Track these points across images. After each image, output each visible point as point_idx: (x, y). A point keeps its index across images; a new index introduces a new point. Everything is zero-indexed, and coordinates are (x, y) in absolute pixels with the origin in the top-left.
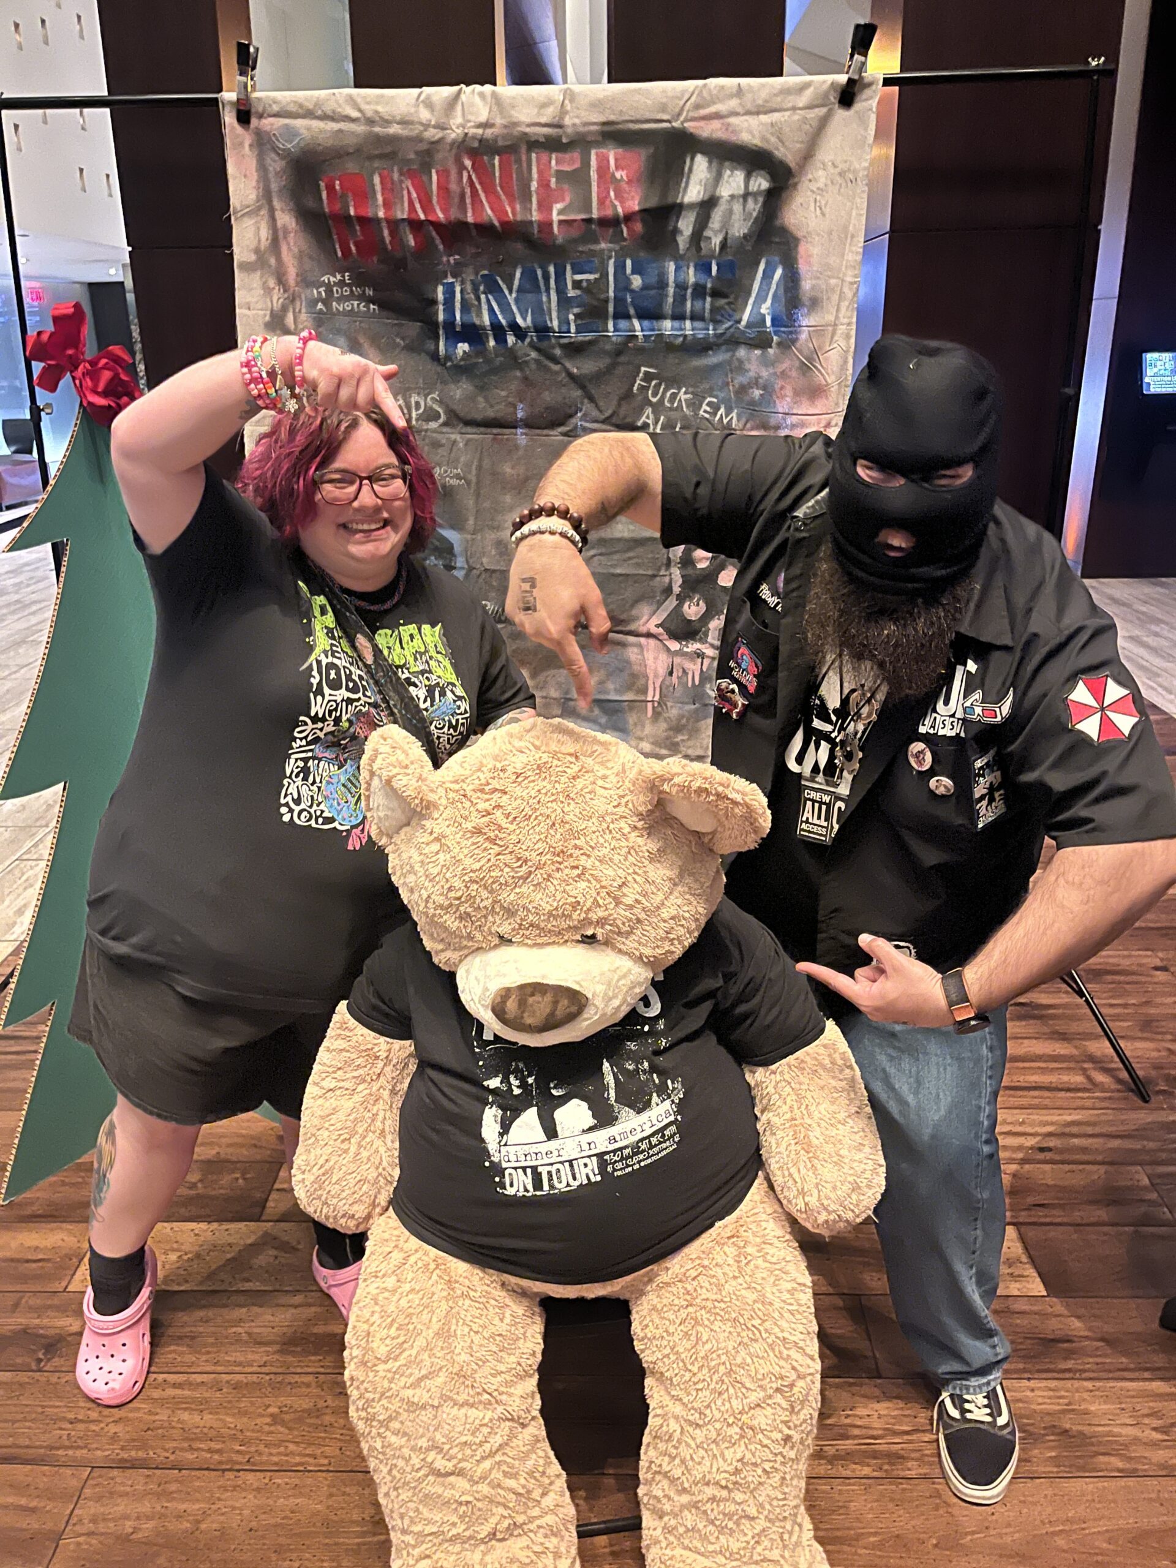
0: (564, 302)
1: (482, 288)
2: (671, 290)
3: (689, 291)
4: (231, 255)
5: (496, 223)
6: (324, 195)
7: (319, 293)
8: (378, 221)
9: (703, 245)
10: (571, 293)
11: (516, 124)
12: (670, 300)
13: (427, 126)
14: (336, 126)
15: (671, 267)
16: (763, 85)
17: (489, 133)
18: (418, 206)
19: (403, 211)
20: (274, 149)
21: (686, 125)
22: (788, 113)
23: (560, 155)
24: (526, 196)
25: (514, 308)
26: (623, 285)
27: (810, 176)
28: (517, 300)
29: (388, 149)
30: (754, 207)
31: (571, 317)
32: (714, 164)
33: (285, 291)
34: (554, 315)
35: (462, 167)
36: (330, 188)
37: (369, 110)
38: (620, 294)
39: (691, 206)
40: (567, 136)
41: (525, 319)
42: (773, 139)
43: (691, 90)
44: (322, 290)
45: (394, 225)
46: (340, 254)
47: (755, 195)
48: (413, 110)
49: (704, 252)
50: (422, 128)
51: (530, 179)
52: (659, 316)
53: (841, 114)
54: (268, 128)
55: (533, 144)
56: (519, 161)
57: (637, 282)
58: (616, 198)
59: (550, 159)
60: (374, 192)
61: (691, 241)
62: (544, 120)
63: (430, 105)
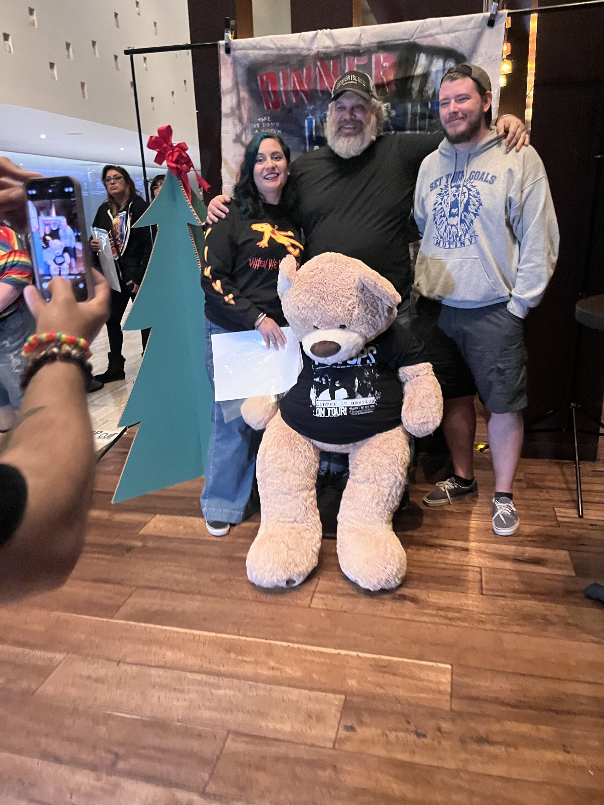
2: (409, 117)
3: (418, 117)
4: (221, 110)
6: (259, 82)
7: (257, 126)
8: (280, 92)
9: (424, 94)
11: (340, 46)
12: (409, 121)
13: (302, 49)
14: (264, 52)
15: (410, 106)
16: (452, 21)
17: (329, 50)
18: (297, 84)
19: (291, 86)
20: (240, 64)
21: (416, 40)
22: (462, 32)
23: (359, 58)
27: (475, 60)
29: (286, 61)
32: (429, 57)
33: (242, 125)
35: (316, 66)
36: (262, 79)
37: (279, 44)
39: (418, 76)
40: (362, 49)
42: (457, 44)
43: (418, 25)
44: (258, 124)
45: (287, 93)
46: (266, 108)
48: (296, 43)
49: (425, 98)
50: (300, 50)
52: (404, 129)
53: (488, 31)
54: (238, 55)
55: (347, 53)
56: (340, 62)
57: (394, 113)
58: (383, 74)
59: (354, 60)
60: (280, 79)
61: (418, 92)
62: (351, 43)
63: (304, 40)
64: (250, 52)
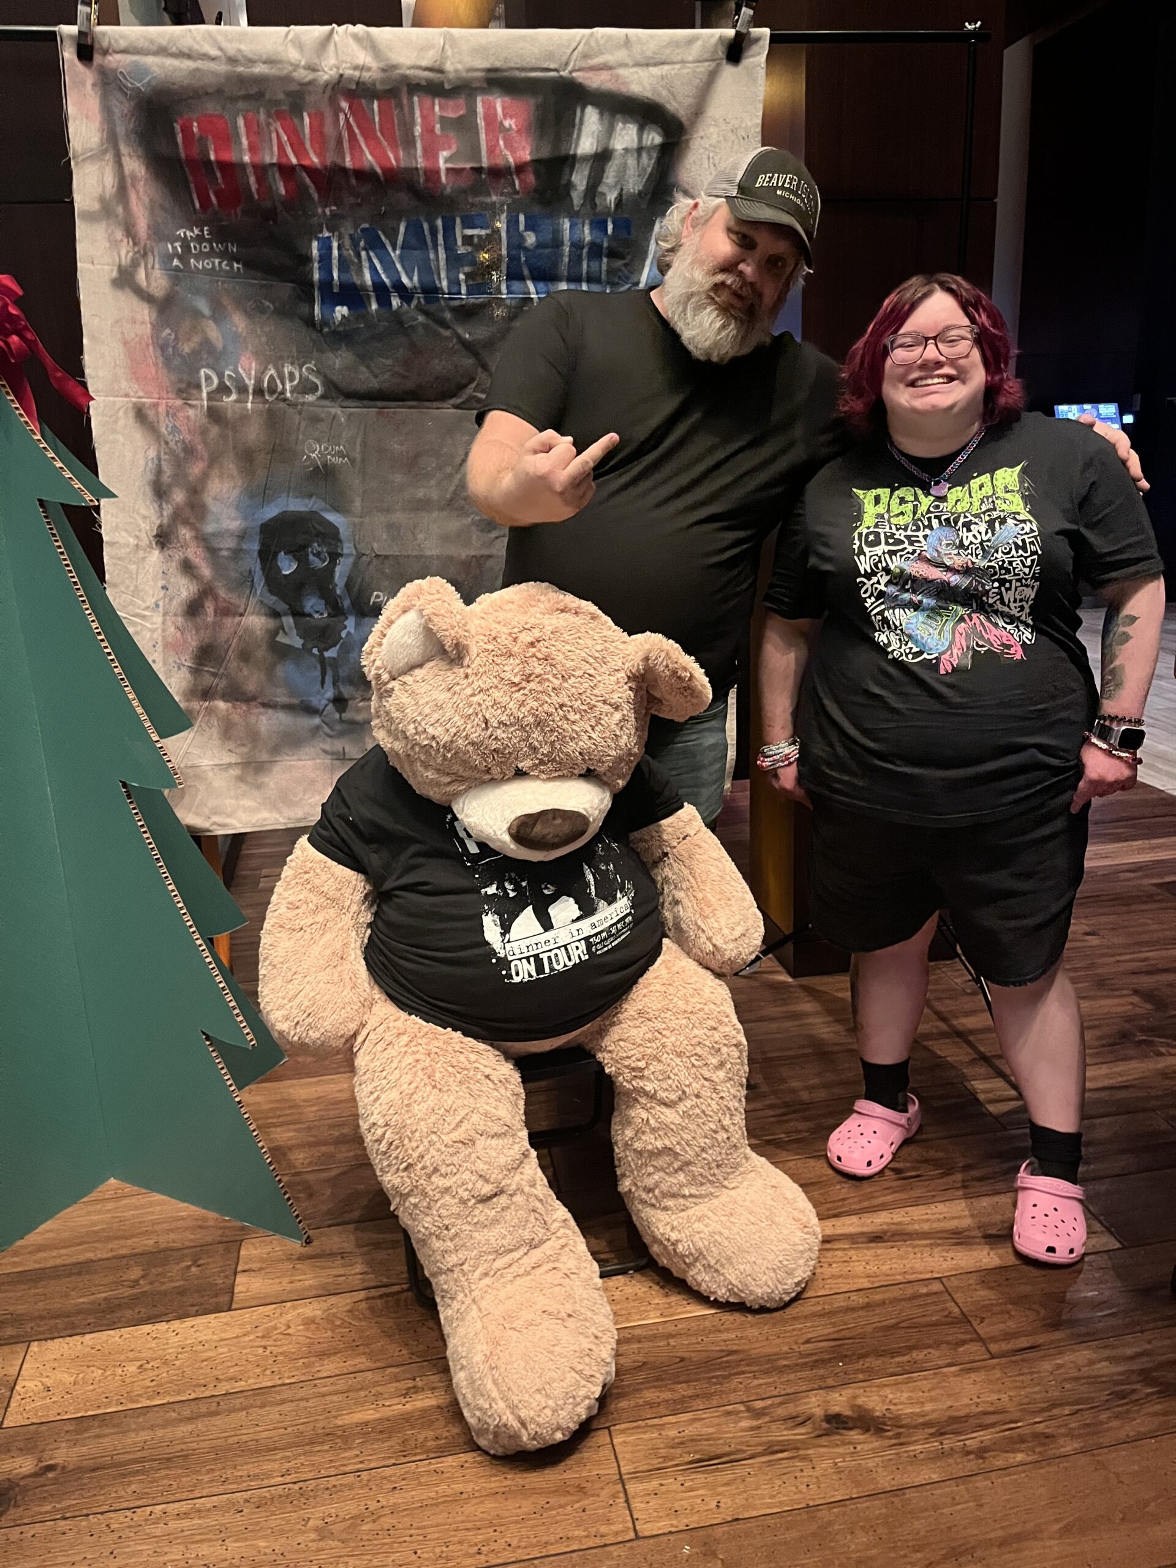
0: (455, 261)
1: (362, 244)
2: (567, 249)
3: (585, 251)
4: (72, 202)
5: (379, 170)
6: (180, 138)
7: (174, 248)
8: (242, 166)
9: (597, 201)
10: (461, 250)
11: (394, 67)
12: (566, 259)
13: (296, 66)
14: (192, 65)
15: (566, 224)
16: (651, 37)
17: (366, 75)
18: (289, 150)
19: (272, 154)
20: (121, 89)
21: (574, 74)
22: (678, 66)
23: (443, 101)
24: (409, 142)
25: (399, 266)
26: (515, 243)
27: (701, 133)
28: (402, 258)
29: (254, 90)
30: (648, 162)
31: (462, 277)
32: (606, 116)
33: (135, 244)
34: (443, 275)
35: (337, 110)
36: (186, 130)
37: (231, 49)
38: (514, 252)
39: (585, 158)
40: (449, 81)
41: (411, 278)
42: (664, 93)
43: (578, 39)
44: (177, 244)
45: (261, 170)
46: (197, 205)
47: (649, 150)
48: (280, 49)
49: (599, 209)
50: (290, 68)
51: (413, 123)
52: (555, 278)
53: (729, 71)
54: (114, 65)
55: (414, 87)
56: (400, 105)
57: (531, 239)
58: (506, 147)
59: (433, 104)
60: (238, 135)
61: (585, 197)
62: (424, 63)
63: (299, 45)
64: (151, 61)
